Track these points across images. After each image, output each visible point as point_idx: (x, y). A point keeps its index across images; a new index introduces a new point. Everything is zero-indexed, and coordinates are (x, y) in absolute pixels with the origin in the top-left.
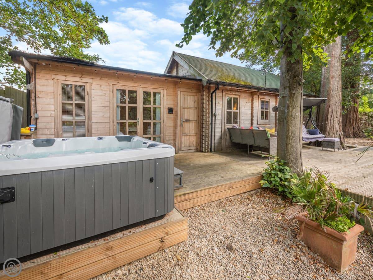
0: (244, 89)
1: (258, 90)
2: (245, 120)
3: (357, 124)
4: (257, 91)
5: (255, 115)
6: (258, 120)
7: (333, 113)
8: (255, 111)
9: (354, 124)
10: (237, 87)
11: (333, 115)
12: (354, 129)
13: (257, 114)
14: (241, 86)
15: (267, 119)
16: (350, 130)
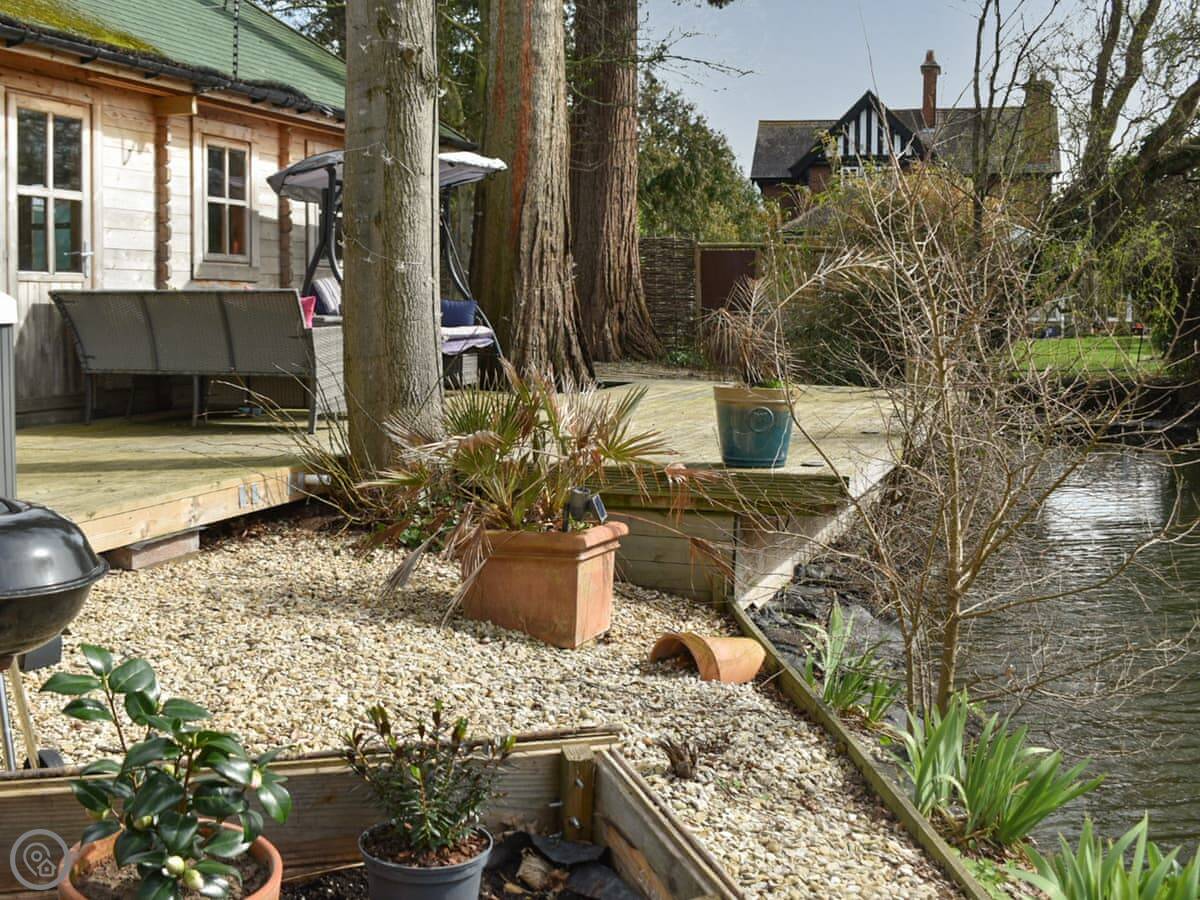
0: (121, 74)
1: (196, 86)
2: (123, 254)
3: (632, 294)
4: (187, 89)
5: (178, 223)
6: (192, 253)
7: (539, 229)
8: (177, 205)
9: (624, 294)
10: (83, 60)
11: (538, 240)
12: (621, 318)
13: (188, 220)
14: (104, 56)
15: (241, 251)
16: (607, 327)
